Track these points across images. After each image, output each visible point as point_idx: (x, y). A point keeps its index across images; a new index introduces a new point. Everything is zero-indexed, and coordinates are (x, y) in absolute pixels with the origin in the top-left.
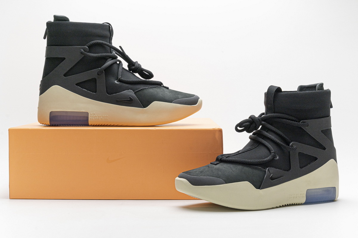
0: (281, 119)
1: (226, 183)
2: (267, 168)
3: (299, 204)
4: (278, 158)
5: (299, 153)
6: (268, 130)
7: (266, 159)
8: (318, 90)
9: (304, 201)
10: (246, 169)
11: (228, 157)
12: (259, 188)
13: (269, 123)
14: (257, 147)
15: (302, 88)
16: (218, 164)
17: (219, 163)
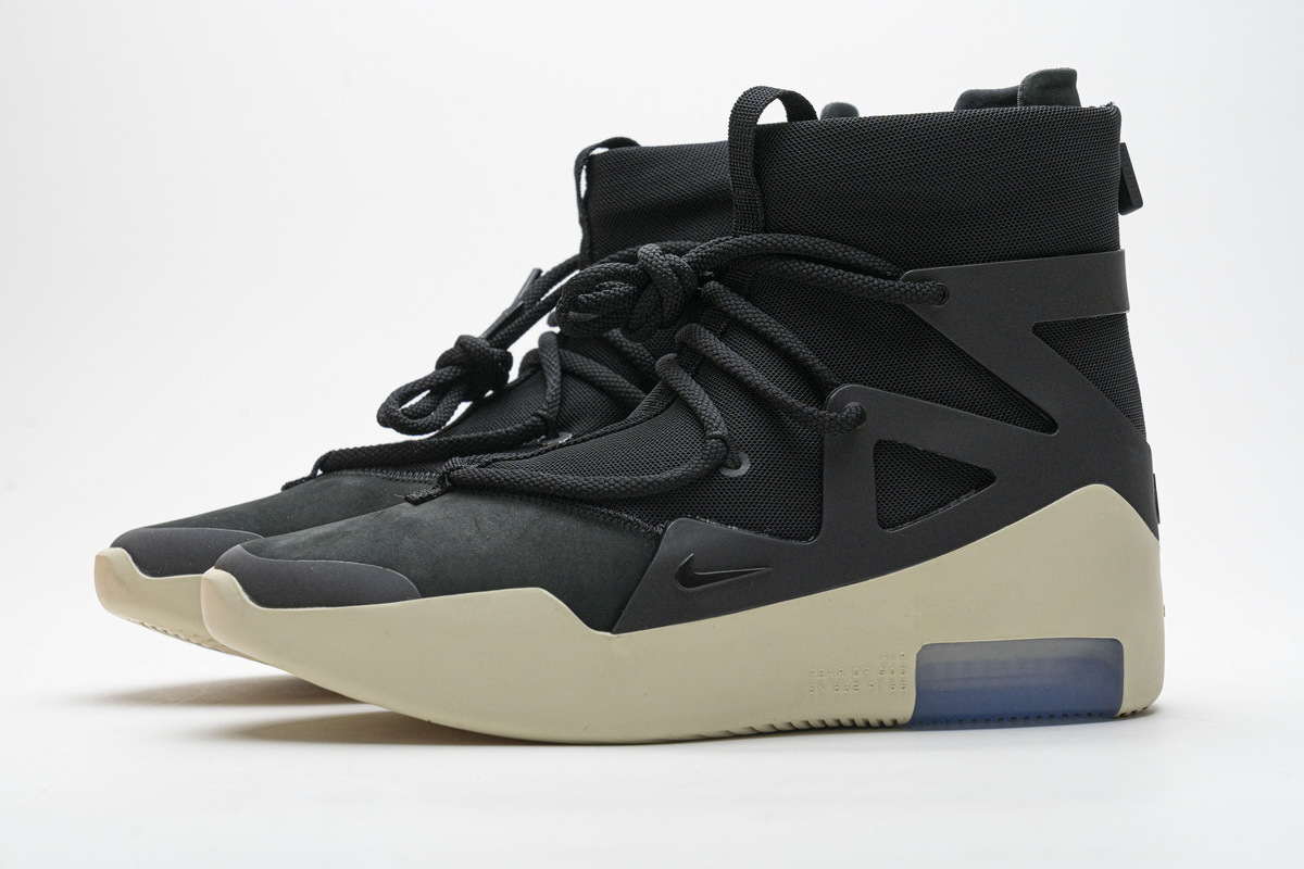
0: (795, 265)
1: (424, 594)
2: (671, 520)
3: (881, 727)
4: (744, 469)
5: (880, 445)
6: (731, 328)
7: (667, 475)
8: (1025, 103)
9: (905, 709)
10: (560, 525)
11: (488, 464)
12: (609, 628)
13: (736, 288)
14: (662, 412)
15: (970, 100)
16: (430, 498)
17: (438, 495)
